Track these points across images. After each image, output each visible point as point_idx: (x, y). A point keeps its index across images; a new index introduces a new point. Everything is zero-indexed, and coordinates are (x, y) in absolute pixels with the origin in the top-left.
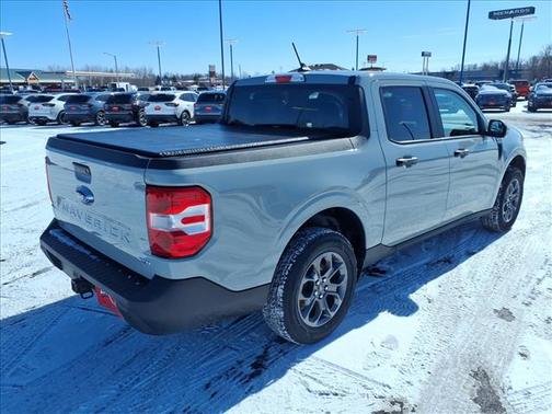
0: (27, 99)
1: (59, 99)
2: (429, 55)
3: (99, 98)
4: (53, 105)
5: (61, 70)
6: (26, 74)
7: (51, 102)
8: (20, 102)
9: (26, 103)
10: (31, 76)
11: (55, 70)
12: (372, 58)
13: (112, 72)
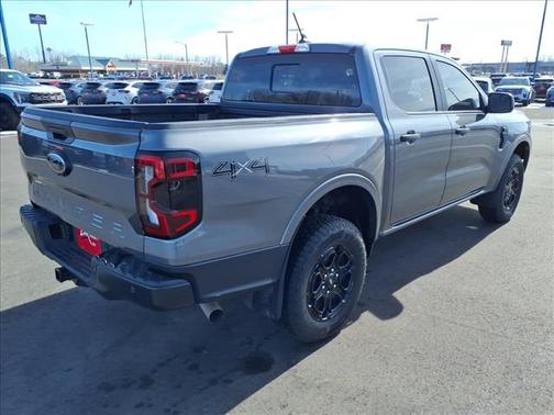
0: (106, 86)
1: (133, 86)
2: (510, 44)
3: (169, 86)
4: (127, 92)
5: (136, 58)
6: (104, 61)
7: (126, 89)
8: (99, 89)
9: (105, 90)
10: (109, 64)
11: (131, 58)
12: (446, 47)
13: (182, 60)
